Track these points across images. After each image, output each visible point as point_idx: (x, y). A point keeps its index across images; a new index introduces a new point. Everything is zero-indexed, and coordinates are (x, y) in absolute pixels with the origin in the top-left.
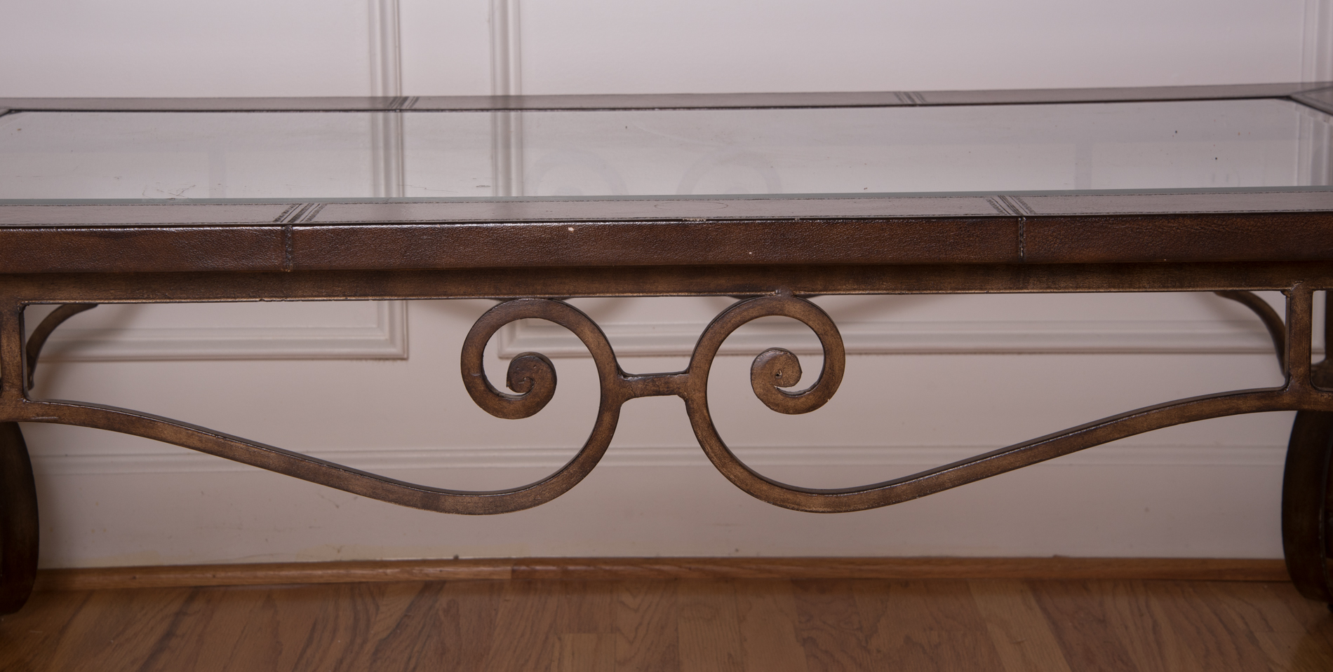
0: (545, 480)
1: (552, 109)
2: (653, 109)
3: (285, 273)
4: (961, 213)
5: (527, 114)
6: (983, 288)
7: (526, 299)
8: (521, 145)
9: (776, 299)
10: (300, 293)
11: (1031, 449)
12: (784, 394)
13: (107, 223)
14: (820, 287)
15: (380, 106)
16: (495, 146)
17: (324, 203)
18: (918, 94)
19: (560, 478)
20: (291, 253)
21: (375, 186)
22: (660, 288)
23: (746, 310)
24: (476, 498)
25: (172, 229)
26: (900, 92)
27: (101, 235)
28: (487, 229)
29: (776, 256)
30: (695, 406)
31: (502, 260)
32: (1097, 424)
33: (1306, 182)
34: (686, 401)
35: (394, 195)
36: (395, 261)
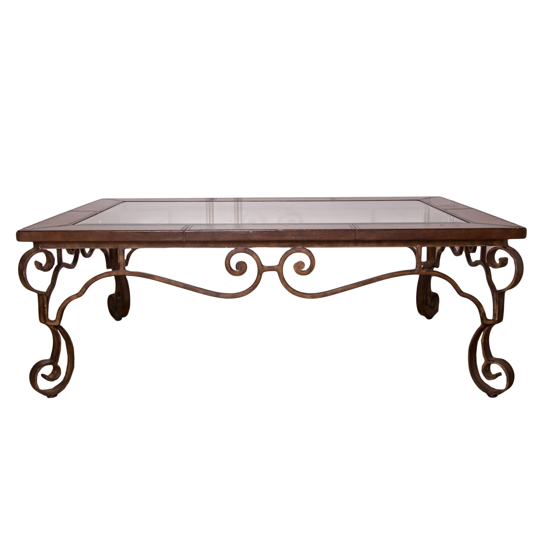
0: (245, 291)
1: (248, 201)
2: (272, 201)
3: (184, 242)
4: (343, 228)
5: (243, 202)
6: (348, 246)
7: (240, 248)
8: (241, 210)
9: (299, 248)
10: (187, 246)
11: (358, 284)
12: (301, 271)
13: (143, 230)
14: (310, 246)
15: (208, 200)
16: (235, 210)
17: (193, 225)
18: (335, 198)
19: (248, 290)
20: (185, 237)
21: (207, 220)
22: (272, 246)
23: (292, 251)
24: (228, 295)
25: (158, 231)
26: (331, 198)
27: (142, 232)
28: (231, 232)
29: (299, 238)
30: (280, 273)
31: (234, 239)
32: (374, 278)
33: (423, 222)
34: (278, 272)
35: (211, 223)
36: (209, 239)
